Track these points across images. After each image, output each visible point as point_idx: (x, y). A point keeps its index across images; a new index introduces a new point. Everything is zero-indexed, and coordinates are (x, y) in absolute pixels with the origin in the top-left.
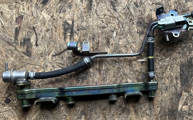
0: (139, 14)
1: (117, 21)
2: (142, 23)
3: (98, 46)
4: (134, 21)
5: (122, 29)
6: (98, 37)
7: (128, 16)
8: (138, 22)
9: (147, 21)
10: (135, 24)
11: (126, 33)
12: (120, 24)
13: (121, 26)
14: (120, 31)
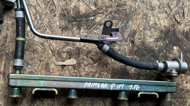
0: (63, 4)
1: (34, 10)
2: (66, 16)
3: (6, 41)
4: (56, 12)
5: (40, 22)
6: (6, 30)
7: (49, 5)
8: (61, 14)
9: (73, 13)
10: (57, 16)
11: (44, 26)
12: (38, 14)
13: (38, 18)
14: (37, 24)
